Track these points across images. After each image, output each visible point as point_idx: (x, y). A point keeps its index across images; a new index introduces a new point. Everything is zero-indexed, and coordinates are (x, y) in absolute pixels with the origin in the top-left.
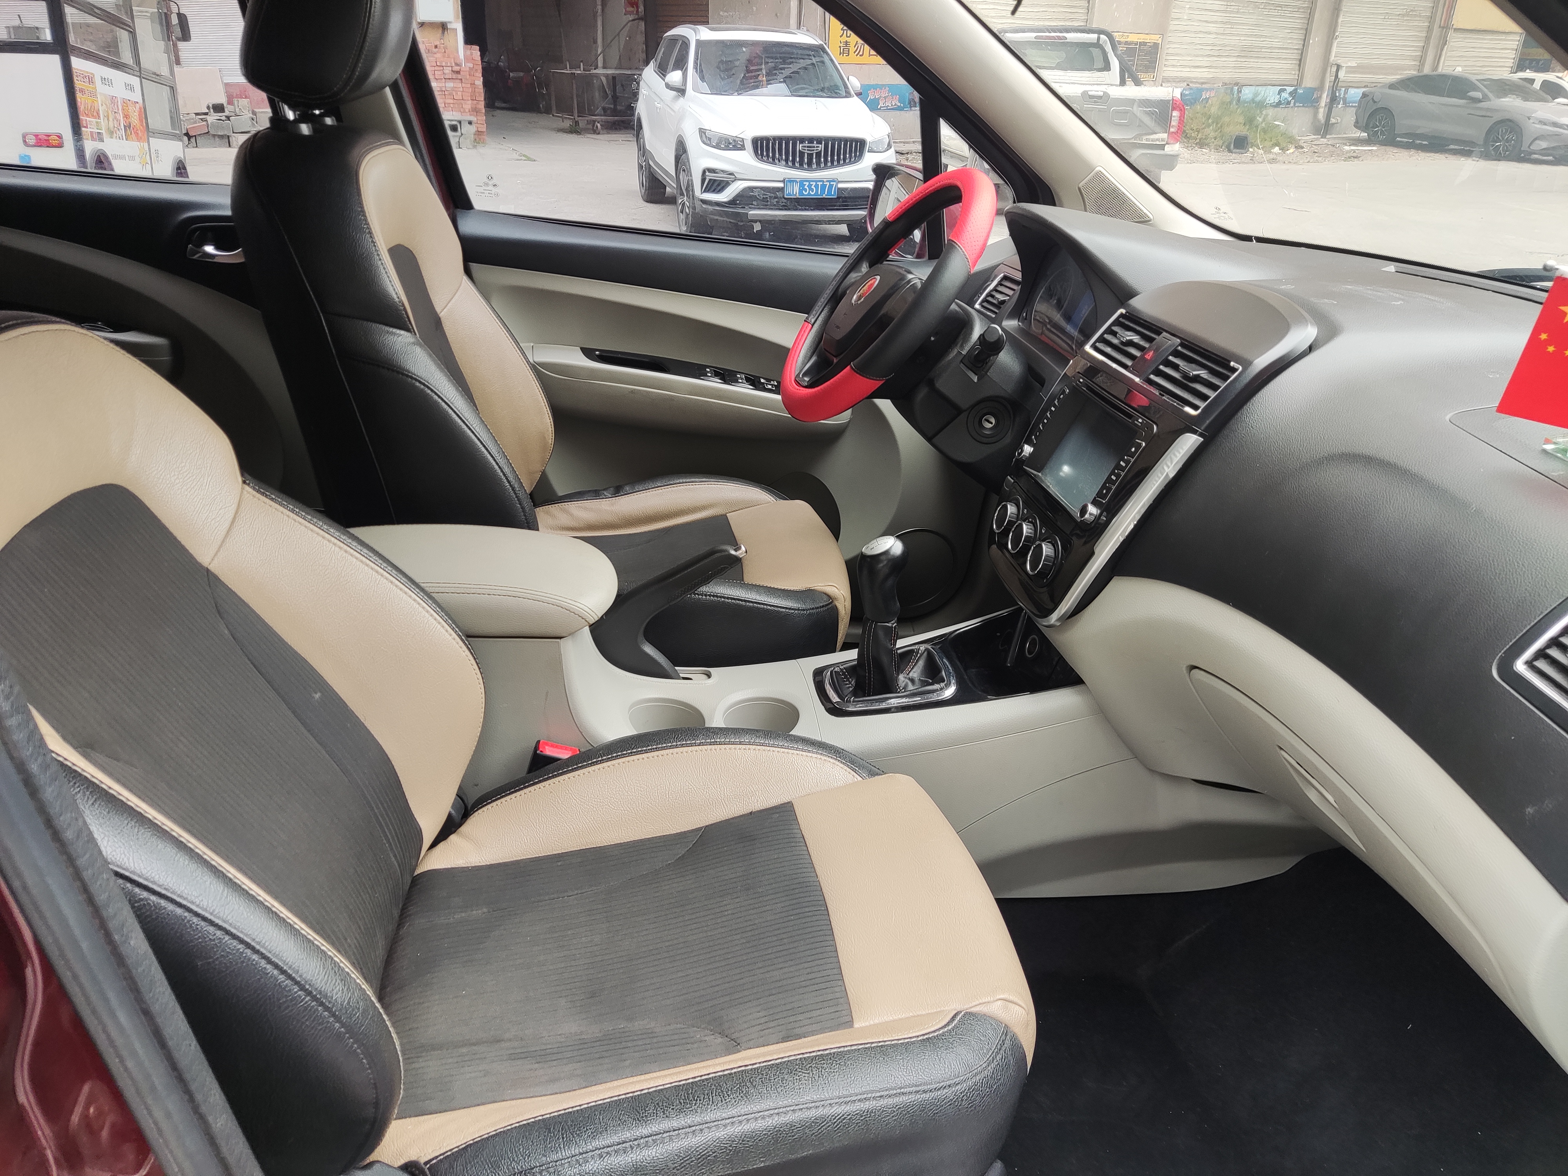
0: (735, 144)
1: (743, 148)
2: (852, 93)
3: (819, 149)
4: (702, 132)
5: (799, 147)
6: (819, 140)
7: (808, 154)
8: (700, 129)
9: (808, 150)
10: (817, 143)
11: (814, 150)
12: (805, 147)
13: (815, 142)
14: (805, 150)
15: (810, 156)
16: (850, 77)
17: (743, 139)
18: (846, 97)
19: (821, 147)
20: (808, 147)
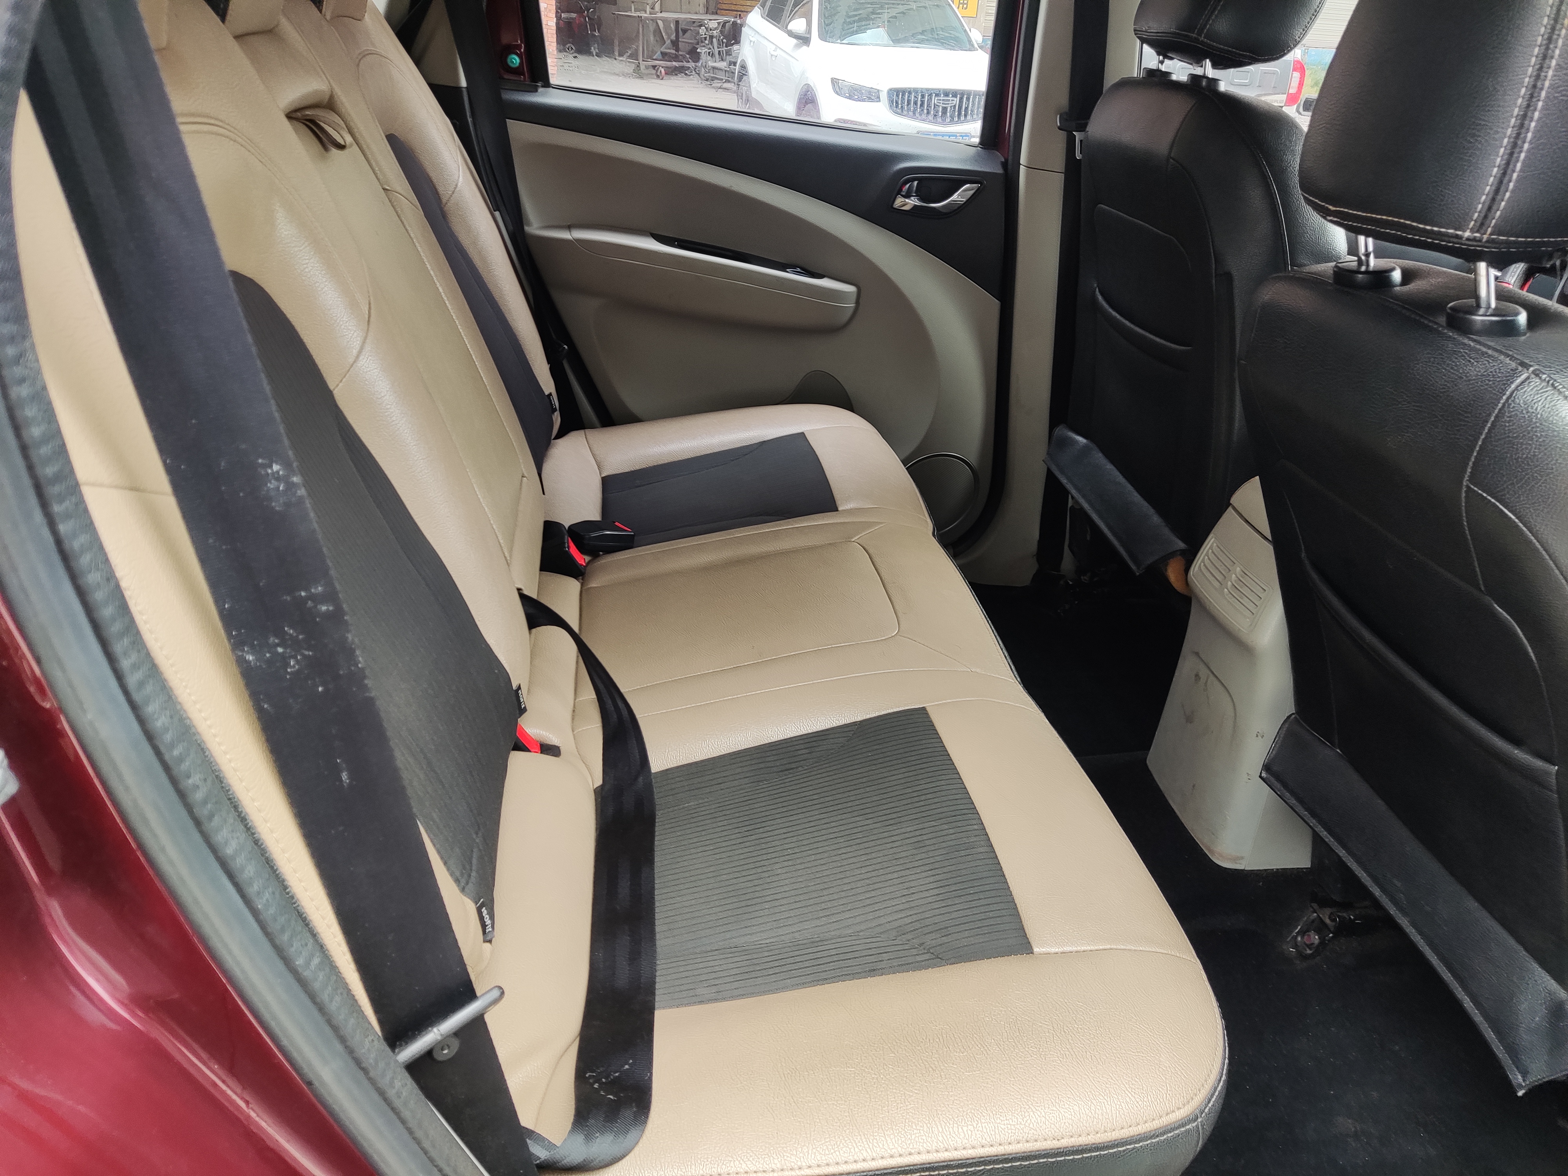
0: (872, 96)
1: (878, 99)
2: (976, 46)
3: (954, 102)
4: (834, 82)
5: (935, 100)
6: (955, 94)
7: (942, 107)
8: (832, 79)
9: (943, 104)
10: (953, 96)
11: (948, 104)
12: (940, 100)
13: (951, 96)
14: (940, 103)
15: (945, 110)
16: (972, 29)
17: (878, 90)
18: (970, 50)
19: (957, 101)
20: (943, 100)
